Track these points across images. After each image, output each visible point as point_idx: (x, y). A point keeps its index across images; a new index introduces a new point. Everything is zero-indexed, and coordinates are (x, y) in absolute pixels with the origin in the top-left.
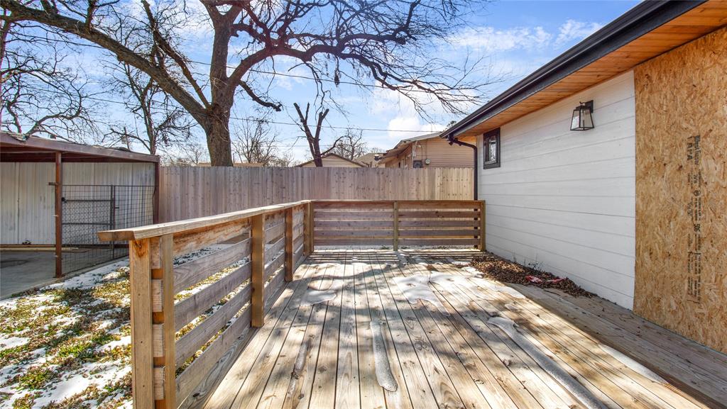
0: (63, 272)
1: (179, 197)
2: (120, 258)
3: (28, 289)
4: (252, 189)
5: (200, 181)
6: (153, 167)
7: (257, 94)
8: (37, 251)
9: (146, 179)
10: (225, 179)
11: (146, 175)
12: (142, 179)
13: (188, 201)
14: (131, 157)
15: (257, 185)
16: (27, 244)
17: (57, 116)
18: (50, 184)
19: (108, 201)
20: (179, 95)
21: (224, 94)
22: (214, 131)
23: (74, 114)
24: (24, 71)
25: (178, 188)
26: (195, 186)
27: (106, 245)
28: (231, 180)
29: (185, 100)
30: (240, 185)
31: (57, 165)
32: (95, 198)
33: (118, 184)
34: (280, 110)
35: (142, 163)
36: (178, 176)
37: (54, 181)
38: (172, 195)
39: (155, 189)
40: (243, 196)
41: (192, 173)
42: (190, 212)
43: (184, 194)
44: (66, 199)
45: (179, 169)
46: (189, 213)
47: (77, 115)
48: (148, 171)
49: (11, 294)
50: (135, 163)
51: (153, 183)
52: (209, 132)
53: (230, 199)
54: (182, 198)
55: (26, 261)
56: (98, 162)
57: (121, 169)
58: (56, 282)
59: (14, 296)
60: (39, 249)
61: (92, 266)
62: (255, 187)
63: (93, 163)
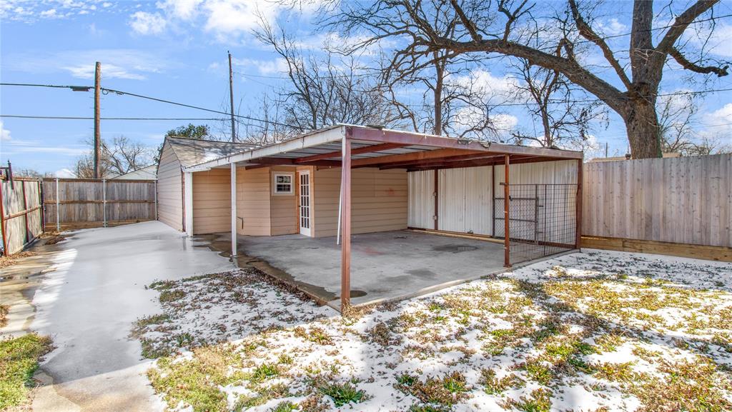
0: (511, 262)
1: (602, 196)
2: (550, 255)
3: (489, 273)
4: (706, 185)
5: (629, 177)
6: (576, 163)
7: (691, 58)
8: (479, 240)
9: (568, 177)
10: (664, 173)
11: (568, 173)
12: (564, 176)
13: (613, 200)
14: (560, 155)
15: (716, 180)
16: (471, 233)
17: (472, 130)
18: (501, 184)
19: (533, 199)
20: (591, 83)
21: (650, 68)
22: (637, 117)
23: (483, 126)
24: (453, 98)
25: (601, 186)
26: (622, 183)
27: (531, 241)
28: (674, 174)
29: (599, 87)
30: (687, 181)
31: (506, 167)
32: (522, 197)
33: (541, 183)
34: (726, 74)
35: (564, 161)
36: (601, 173)
37: (504, 182)
38: (594, 194)
39: (578, 188)
40: (691, 196)
41: (618, 168)
42: (615, 213)
43: (608, 194)
44: (512, 197)
45: (601, 166)
46: (614, 215)
47: (485, 126)
48: (571, 168)
49: (479, 277)
50: (557, 162)
51: (575, 182)
52: (629, 119)
53: (671, 200)
54: (605, 197)
55: (476, 248)
56: (523, 162)
57: (544, 168)
58: (507, 271)
59: (482, 278)
60: (481, 238)
61: (529, 260)
62: (713, 183)
63: (519, 164)
